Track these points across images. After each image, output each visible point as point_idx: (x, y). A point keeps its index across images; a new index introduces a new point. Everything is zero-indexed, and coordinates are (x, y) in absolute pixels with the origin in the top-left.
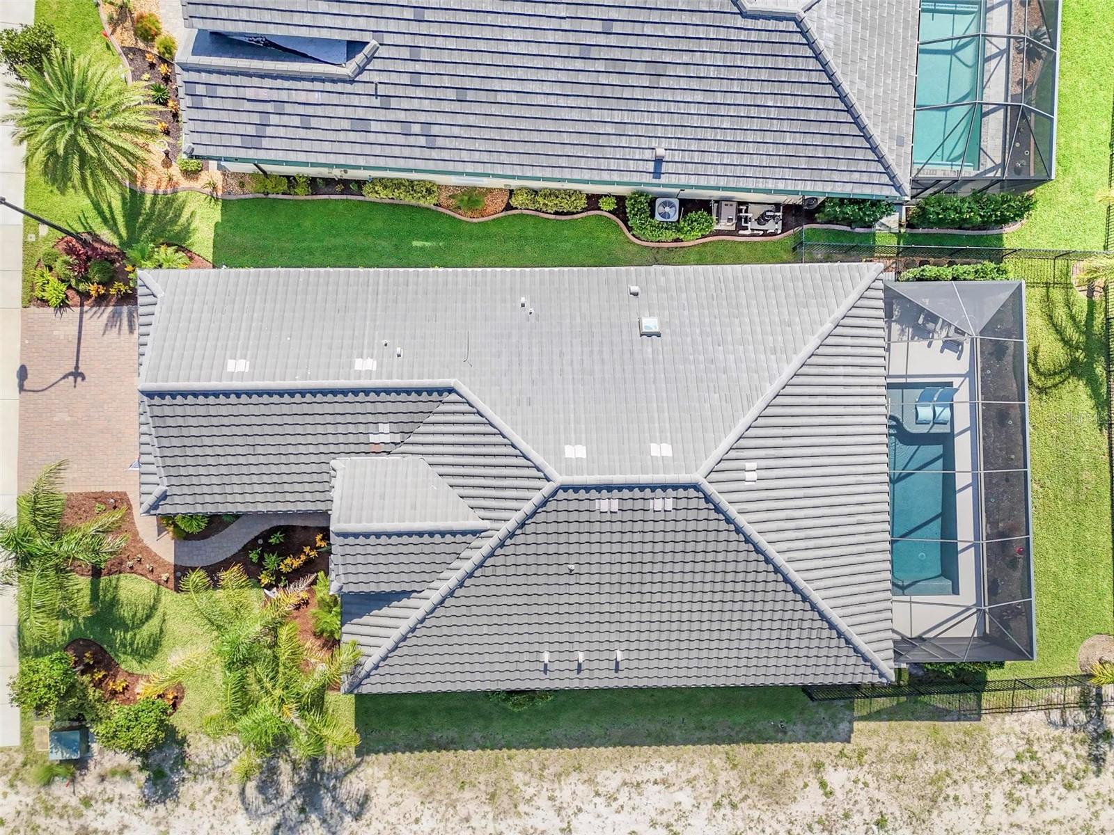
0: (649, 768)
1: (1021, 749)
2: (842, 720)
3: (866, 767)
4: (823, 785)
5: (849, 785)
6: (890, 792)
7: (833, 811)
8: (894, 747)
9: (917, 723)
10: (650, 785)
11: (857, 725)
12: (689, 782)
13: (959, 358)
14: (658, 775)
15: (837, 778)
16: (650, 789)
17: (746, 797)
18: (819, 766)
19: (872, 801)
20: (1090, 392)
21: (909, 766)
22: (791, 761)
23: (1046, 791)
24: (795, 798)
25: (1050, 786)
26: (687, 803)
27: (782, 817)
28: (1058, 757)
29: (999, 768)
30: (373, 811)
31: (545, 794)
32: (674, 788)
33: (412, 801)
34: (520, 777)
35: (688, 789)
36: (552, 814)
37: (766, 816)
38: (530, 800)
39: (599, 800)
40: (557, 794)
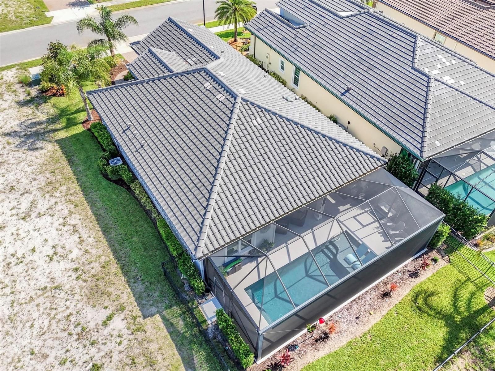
0: (87, 232)
2: (157, 307)
3: (132, 337)
4: (110, 318)
5: (115, 333)
6: (121, 361)
7: (93, 333)
8: (153, 347)
9: (176, 352)
10: (78, 236)
11: (158, 317)
12: (86, 251)
14: (85, 236)
15: (118, 323)
16: (76, 237)
17: (85, 281)
18: (122, 309)
19: (109, 355)
20: (447, 337)
21: (144, 364)
22: (119, 293)
24: (95, 306)
26: (73, 255)
27: (79, 306)
30: (31, 153)
31: (58, 200)
32: (80, 246)
33: (39, 161)
34: (64, 188)
35: (81, 252)
36: (48, 207)
37: (77, 297)
38: (52, 196)
39: (61, 220)
40: (59, 204)
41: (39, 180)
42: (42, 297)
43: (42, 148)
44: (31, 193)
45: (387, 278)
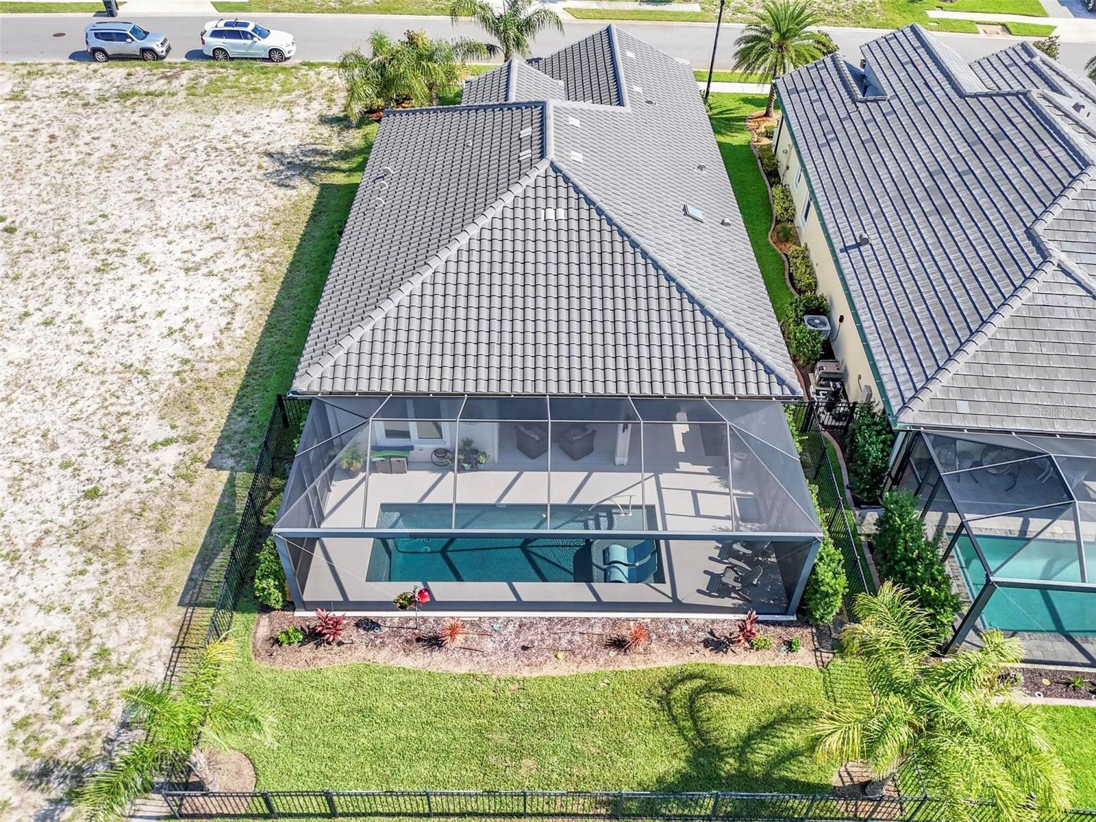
0: (245, 320)
1: (114, 657)
2: (238, 462)
3: (170, 481)
4: (168, 442)
5: (155, 465)
6: (129, 502)
7: (131, 451)
8: (182, 509)
9: (204, 532)
10: (229, 320)
11: (225, 475)
12: (220, 344)
13: (699, 591)
14: (236, 324)
15: (170, 456)
16: (223, 322)
17: (183, 381)
18: (192, 439)
19: (123, 488)
20: (670, 779)
21: (152, 523)
22: (207, 417)
23: (32, 690)
24: (162, 418)
25: (38, 696)
26: (199, 342)
27: (146, 408)
28: (78, 709)
29: (99, 627)
30: (275, 189)
31: (249, 263)
32: (218, 334)
33: (275, 204)
34: (269, 251)
35: (214, 343)
36: (228, 267)
37: (155, 396)
38: (247, 255)
39: (229, 291)
40: (247, 269)
41: (251, 228)
42: (117, 375)
43: (294, 188)
44: (225, 241)
45: (653, 620)
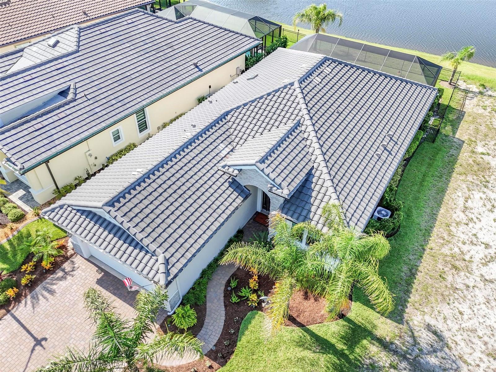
0: (457, 200)
1: (481, 108)
2: (453, 139)
3: (478, 141)
4: (483, 154)
5: (486, 148)
8: (470, 132)
10: (467, 203)
11: (457, 137)
12: (469, 190)
15: (481, 150)
16: (469, 204)
17: (484, 177)
18: (473, 152)
21: (481, 132)
22: (468, 158)
24: (488, 163)
26: (481, 195)
28: (487, 102)
31: (460, 245)
32: (472, 196)
34: (446, 250)
35: (473, 192)
36: (474, 247)
38: (462, 253)
39: (471, 225)
40: (461, 240)
41: (463, 282)
44: (482, 276)
